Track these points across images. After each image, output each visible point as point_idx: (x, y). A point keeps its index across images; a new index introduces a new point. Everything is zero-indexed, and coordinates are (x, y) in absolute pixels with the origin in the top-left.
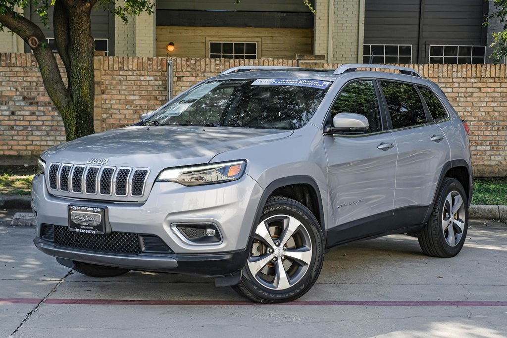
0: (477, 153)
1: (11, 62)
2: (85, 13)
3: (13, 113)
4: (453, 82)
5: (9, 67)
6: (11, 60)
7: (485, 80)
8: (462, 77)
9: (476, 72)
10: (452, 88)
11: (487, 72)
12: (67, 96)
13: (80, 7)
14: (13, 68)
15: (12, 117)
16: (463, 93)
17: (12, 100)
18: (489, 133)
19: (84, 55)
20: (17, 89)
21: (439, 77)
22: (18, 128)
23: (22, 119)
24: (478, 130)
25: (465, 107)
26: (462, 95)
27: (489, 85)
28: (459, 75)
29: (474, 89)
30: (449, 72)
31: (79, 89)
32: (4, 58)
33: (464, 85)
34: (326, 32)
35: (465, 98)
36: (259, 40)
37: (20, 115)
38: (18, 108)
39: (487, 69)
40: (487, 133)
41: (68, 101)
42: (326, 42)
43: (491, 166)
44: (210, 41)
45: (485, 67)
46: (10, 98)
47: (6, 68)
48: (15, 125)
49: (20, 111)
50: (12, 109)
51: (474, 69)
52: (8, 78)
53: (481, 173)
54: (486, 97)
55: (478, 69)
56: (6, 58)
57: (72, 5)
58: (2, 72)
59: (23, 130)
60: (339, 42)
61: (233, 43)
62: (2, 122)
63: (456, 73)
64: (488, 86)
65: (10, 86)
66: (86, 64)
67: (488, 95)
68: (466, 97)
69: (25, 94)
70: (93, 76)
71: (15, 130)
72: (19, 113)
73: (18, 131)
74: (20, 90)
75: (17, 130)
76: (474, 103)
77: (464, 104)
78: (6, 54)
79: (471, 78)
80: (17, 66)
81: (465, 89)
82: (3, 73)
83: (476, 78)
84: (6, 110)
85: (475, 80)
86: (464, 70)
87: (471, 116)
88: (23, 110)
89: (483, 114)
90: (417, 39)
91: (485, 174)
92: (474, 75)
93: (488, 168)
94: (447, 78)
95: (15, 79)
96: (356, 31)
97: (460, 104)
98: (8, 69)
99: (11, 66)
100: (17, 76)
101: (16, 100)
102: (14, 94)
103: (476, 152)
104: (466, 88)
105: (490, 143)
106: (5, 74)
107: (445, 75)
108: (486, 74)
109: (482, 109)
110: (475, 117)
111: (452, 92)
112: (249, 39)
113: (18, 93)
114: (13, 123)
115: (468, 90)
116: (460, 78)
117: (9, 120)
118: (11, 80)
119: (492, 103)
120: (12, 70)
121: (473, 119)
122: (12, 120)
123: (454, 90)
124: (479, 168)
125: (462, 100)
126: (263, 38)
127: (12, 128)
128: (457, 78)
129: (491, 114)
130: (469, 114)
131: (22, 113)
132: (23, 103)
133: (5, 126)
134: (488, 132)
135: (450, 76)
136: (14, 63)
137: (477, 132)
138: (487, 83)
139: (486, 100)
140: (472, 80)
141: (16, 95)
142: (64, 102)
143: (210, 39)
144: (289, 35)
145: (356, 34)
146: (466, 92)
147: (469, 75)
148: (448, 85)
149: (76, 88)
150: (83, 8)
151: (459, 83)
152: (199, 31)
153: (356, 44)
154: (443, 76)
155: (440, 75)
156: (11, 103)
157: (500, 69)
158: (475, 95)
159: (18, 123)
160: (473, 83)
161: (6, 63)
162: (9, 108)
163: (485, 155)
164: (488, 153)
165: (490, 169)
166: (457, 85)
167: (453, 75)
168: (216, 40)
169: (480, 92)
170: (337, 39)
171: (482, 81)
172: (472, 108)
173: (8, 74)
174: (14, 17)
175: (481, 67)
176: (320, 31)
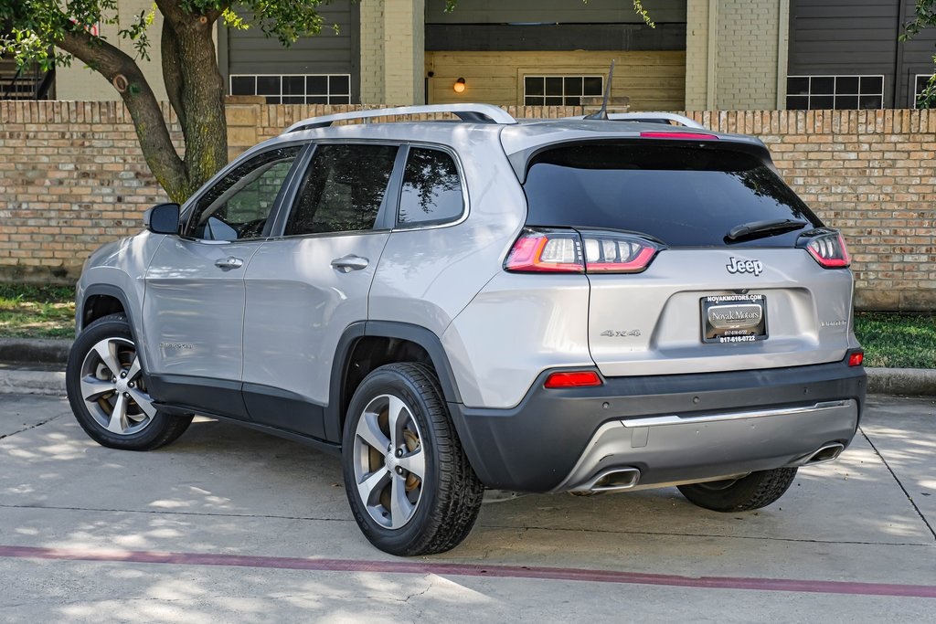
0: (904, 268)
1: (116, 116)
2: (201, 33)
3: (120, 200)
4: (859, 142)
5: (113, 124)
6: (115, 113)
7: (918, 138)
8: (875, 133)
9: (902, 123)
10: (858, 152)
11: (921, 124)
12: (178, 171)
13: (190, 23)
14: (119, 126)
15: (119, 206)
16: (877, 162)
17: (117, 178)
18: (927, 232)
19: (205, 102)
20: (125, 161)
21: (833, 133)
22: (127, 224)
23: (133, 209)
24: (906, 227)
25: (881, 187)
26: (876, 164)
27: (925, 146)
28: (871, 128)
29: (898, 154)
30: (852, 124)
31: (199, 160)
32: (105, 110)
33: (879, 147)
34: (703, 55)
35: (881, 170)
36: (607, 71)
37: (130, 203)
38: (128, 190)
39: (922, 119)
40: (922, 232)
41: (181, 179)
42: (703, 73)
43: (928, 290)
44: (524, 74)
45: (918, 114)
46: (116, 174)
47: (108, 126)
48: (124, 219)
49: (130, 195)
50: (118, 193)
51: (897, 119)
52: (111, 143)
53: (910, 304)
54: (920, 167)
55: (905, 118)
56: (109, 110)
57: (177, 20)
58: (103, 132)
59: (135, 227)
61: (563, 77)
62: (104, 213)
63: (864, 126)
64: (924, 148)
65: (115, 156)
66: (209, 119)
67: (923, 164)
68: (884, 169)
69: (138, 168)
70: (225, 137)
71: (123, 227)
72: (128, 199)
73: (128, 228)
74: (130, 161)
75: (125, 227)
76: (898, 179)
77: (879, 181)
78: (107, 103)
79: (893, 133)
80: (125, 123)
81: (881, 153)
82: (104, 134)
83: (901, 133)
84: (109, 195)
85: (900, 139)
86: (880, 120)
87: (893, 202)
88: (136, 195)
89: (915, 198)
90: (892, 66)
91: (918, 304)
92: (897, 129)
93: (924, 293)
94: (848, 134)
95: (122, 144)
96: (774, 54)
97: (872, 181)
98: (110, 128)
99: (116, 123)
100: (125, 139)
101: (124, 177)
102: (120, 168)
103: (901, 266)
104: (883, 152)
105: (927, 251)
106: (107, 136)
107: (845, 128)
108: (919, 127)
109: (911, 190)
110: (900, 203)
111: (858, 159)
112: (591, 71)
113: (127, 167)
114: (119, 215)
115: (887, 155)
116: (872, 134)
117: (114, 211)
118: (116, 145)
119: (932, 179)
120: (117, 129)
121: (896, 207)
122: (118, 211)
123: (862, 156)
124: (907, 294)
125: (876, 173)
127: (118, 224)
128: (867, 134)
129: (928, 198)
130: (888, 198)
131: (134, 199)
132: (135, 183)
133: (107, 221)
134: (924, 230)
135: (854, 132)
136: (120, 119)
137: (903, 230)
138: (921, 143)
139: (919, 174)
140: (894, 138)
141: (124, 171)
142: (173, 181)
143: (526, 71)
144: (658, 61)
145: (775, 60)
146: (883, 159)
147: (888, 130)
148: (850, 147)
149: (194, 158)
150: (197, 26)
151: (870, 144)
152: (508, 59)
153: (773, 75)
154: (840, 131)
155: (836, 129)
156: (116, 183)
158: (900, 164)
159: (127, 215)
160: (895, 143)
161: (109, 119)
162: (113, 192)
163: (918, 270)
164: (923, 267)
165: (928, 296)
166: (866, 147)
167: (860, 129)
168: (535, 73)
169: (908, 158)
171: (911, 140)
172: (894, 188)
173: (112, 136)
174: (89, 43)
175: (911, 114)
176: (693, 54)
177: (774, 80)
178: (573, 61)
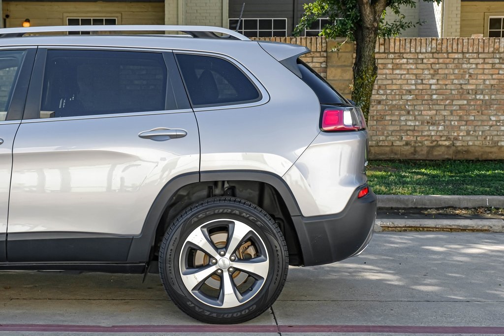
36: (119, 15)
44: (68, 17)
45: (295, 40)
60: (203, 17)
61: (92, 19)
90: (292, 13)
96: (220, 5)
112: (109, 15)
126: (123, 13)
143: (68, 15)
144: (150, 9)
145: (221, 8)
152: (57, 7)
153: (220, 18)
157: (311, 43)
168: (74, 16)
170: (200, 13)
175: (291, 40)
176: (169, 4)
177: (220, 21)
178: (97, 9)
